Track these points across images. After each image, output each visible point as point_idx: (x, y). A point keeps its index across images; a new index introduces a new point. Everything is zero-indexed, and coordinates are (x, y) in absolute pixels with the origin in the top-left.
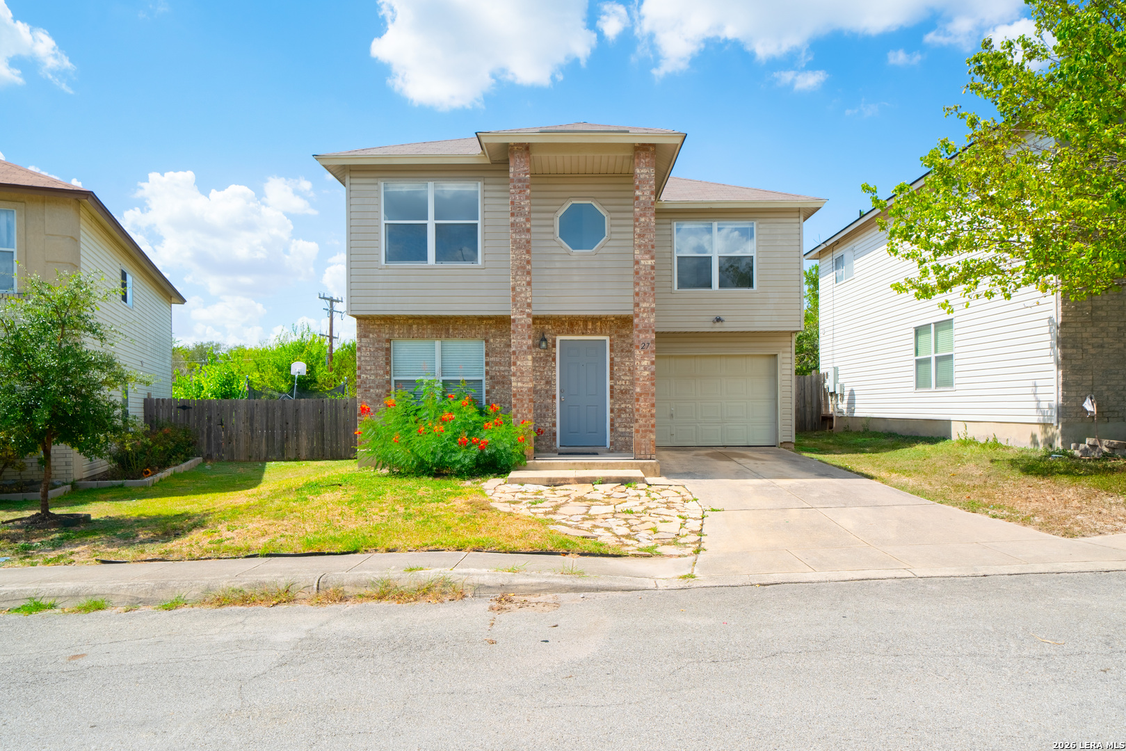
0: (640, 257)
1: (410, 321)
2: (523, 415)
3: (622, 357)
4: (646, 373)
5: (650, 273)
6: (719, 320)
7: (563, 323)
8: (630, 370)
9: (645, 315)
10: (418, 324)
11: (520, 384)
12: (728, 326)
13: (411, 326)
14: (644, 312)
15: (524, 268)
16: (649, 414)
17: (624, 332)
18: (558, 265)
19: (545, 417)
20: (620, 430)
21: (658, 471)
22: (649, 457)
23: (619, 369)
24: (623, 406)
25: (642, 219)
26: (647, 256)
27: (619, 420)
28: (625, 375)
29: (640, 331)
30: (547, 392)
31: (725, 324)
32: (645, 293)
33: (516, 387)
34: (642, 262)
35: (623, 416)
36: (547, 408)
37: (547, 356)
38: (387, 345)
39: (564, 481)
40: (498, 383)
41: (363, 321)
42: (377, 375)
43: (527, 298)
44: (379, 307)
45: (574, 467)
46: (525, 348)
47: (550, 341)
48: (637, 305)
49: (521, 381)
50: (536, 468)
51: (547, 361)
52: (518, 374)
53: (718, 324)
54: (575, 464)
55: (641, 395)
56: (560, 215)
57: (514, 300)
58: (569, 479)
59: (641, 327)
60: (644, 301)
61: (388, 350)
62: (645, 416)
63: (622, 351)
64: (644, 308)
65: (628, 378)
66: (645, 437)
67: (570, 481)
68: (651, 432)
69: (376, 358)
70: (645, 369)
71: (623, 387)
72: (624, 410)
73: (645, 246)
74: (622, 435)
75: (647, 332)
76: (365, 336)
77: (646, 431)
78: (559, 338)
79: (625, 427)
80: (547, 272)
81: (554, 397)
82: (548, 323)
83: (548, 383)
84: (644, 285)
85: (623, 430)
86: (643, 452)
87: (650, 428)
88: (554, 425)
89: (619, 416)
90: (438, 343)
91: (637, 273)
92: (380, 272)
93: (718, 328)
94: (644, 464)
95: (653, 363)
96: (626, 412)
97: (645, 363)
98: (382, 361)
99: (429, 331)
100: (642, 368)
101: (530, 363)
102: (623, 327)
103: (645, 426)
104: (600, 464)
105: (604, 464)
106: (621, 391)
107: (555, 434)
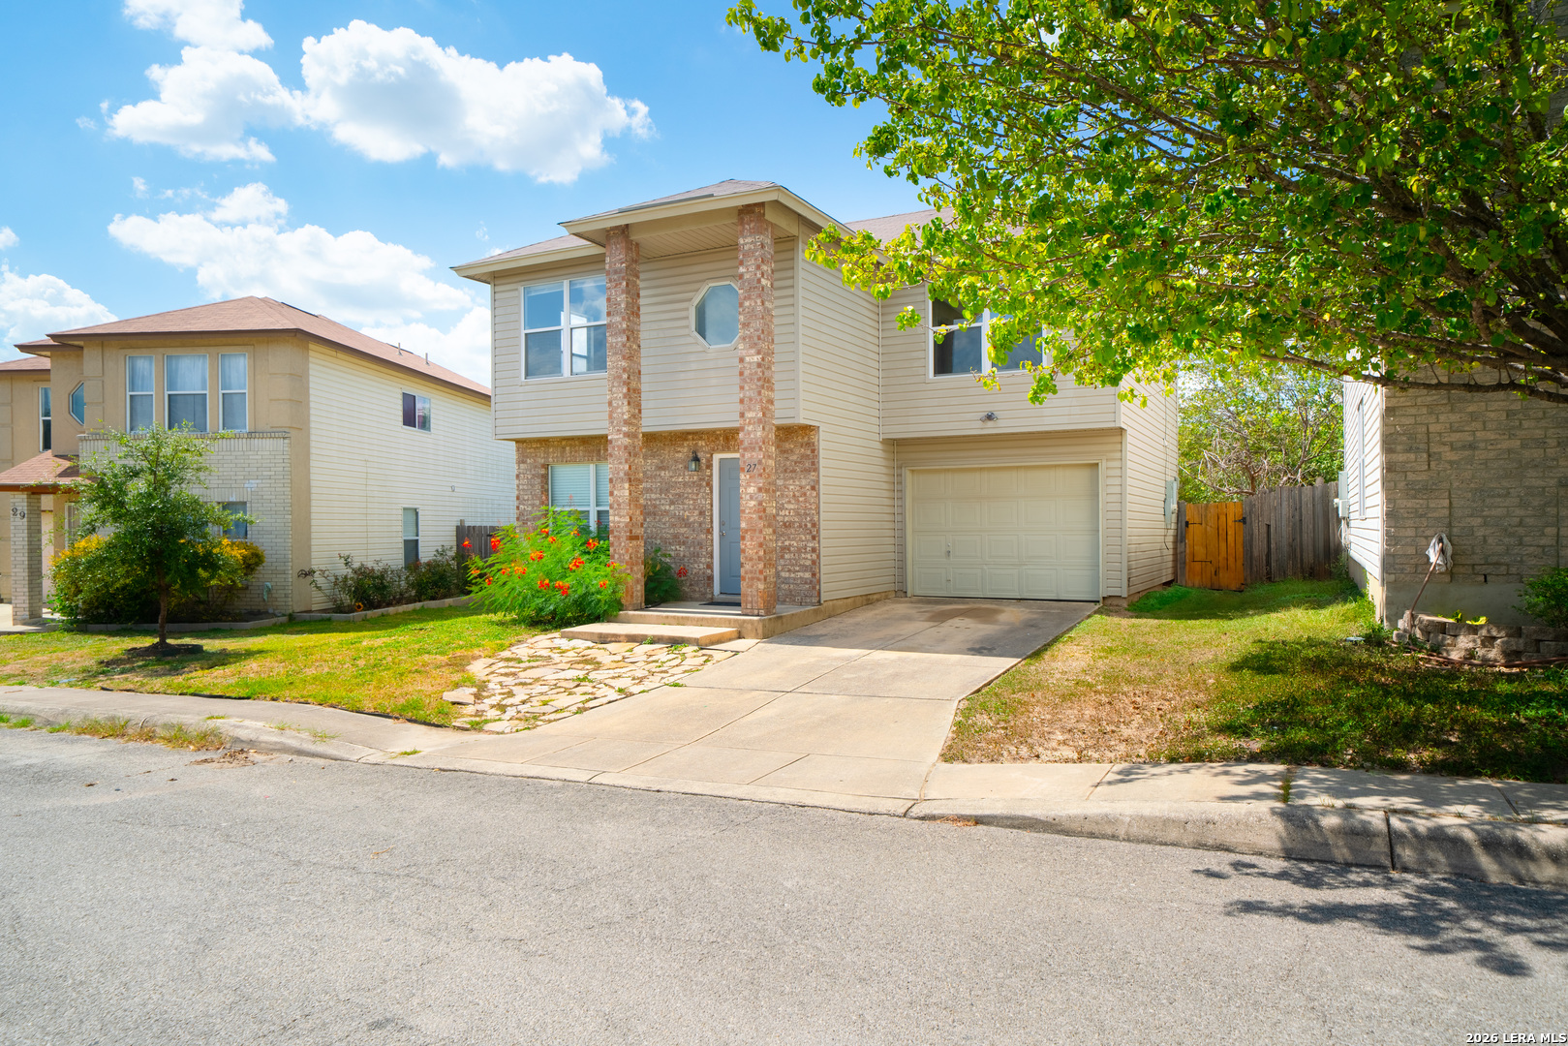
0: (744, 352)
1: (564, 443)
2: (620, 555)
3: (785, 479)
4: (753, 503)
5: (756, 373)
6: (990, 417)
7: (717, 438)
8: (794, 496)
9: (750, 428)
10: (571, 446)
11: (617, 519)
12: (1003, 426)
13: (564, 448)
14: (750, 424)
15: (620, 377)
16: (755, 557)
17: (787, 446)
18: (694, 366)
19: (698, 556)
20: (783, 574)
21: (760, 631)
22: (756, 612)
23: (782, 495)
24: (787, 543)
25: (747, 304)
26: (753, 351)
27: (782, 562)
28: (789, 502)
29: (745, 449)
30: (700, 524)
31: (1000, 423)
32: (751, 400)
33: (613, 522)
34: (747, 359)
35: (786, 556)
36: (700, 544)
37: (701, 479)
38: (543, 471)
39: (615, 638)
40: (649, 514)
41: (521, 445)
42: (533, 505)
43: (623, 414)
44: (520, 429)
45: (666, 621)
46: (622, 474)
47: (704, 461)
48: (742, 415)
49: (618, 515)
51: (700, 486)
52: (615, 506)
53: (990, 424)
55: (746, 531)
56: (695, 304)
57: (611, 417)
58: (619, 636)
59: (746, 444)
60: (750, 410)
61: (545, 477)
62: (751, 559)
63: (785, 471)
64: (750, 419)
65: (792, 507)
66: (751, 586)
67: (621, 639)
68: (759, 579)
69: (533, 486)
70: (751, 498)
71: (786, 519)
72: (787, 548)
73: (750, 337)
74: (786, 581)
75: (753, 449)
76: (524, 462)
77: (752, 579)
78: (717, 457)
79: (789, 571)
80: (682, 376)
81: (709, 531)
82: (701, 439)
83: (702, 513)
84: (750, 389)
85: (787, 575)
86: (749, 606)
87: (758, 575)
88: (710, 566)
89: (782, 557)
90: (592, 467)
91: (741, 374)
92: (521, 389)
93: (990, 428)
94: (744, 621)
95: (760, 490)
96: (790, 552)
97: (751, 490)
98: (538, 489)
99: (581, 453)
100: (748, 497)
101: (627, 493)
102: (786, 440)
103: (751, 572)
104: (694, 618)
105: (698, 619)
106: (785, 524)
107: (711, 578)
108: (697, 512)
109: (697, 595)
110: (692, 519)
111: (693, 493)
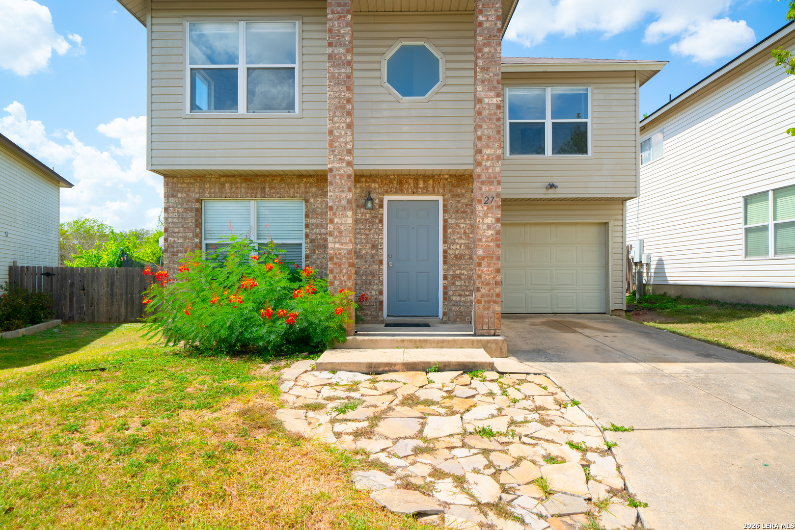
0: (483, 94)
1: (223, 180)
2: (341, 282)
3: (456, 219)
4: (490, 232)
5: (495, 114)
6: (552, 186)
7: (391, 181)
8: (465, 233)
9: (488, 163)
10: (231, 182)
11: (337, 246)
12: (560, 193)
13: (223, 184)
14: (488, 159)
15: (343, 107)
16: (492, 282)
17: (459, 190)
18: (385, 114)
19: (370, 284)
20: (454, 298)
21: (505, 350)
22: (492, 332)
23: (454, 232)
24: (458, 272)
25: (486, 50)
26: (492, 94)
27: (453, 288)
28: (460, 238)
29: (483, 183)
30: (373, 256)
31: (558, 191)
32: (489, 138)
33: (333, 249)
34: (486, 100)
35: (457, 283)
36: (373, 274)
37: (373, 217)
38: (197, 206)
39: (390, 368)
40: (319, 247)
41: (170, 180)
42: (185, 238)
43: (346, 143)
44: (184, 161)
45: (402, 345)
46: (344, 202)
47: (377, 201)
48: (479, 151)
49: (339, 242)
50: (357, 346)
51: (373, 223)
52: (336, 233)
53: (551, 191)
54: (403, 341)
55: (483, 258)
56: (388, 58)
57: (331, 145)
58: (395, 364)
59: (483, 178)
60: (488, 147)
61: (199, 211)
62: (488, 284)
63: (457, 212)
64: (488, 155)
65: (463, 242)
66: (488, 309)
67: (397, 368)
68: (495, 302)
69: (185, 219)
70: (489, 228)
71: (457, 252)
72: (459, 277)
73: (489, 81)
74: (456, 304)
75: (491, 183)
76: (173, 196)
77: (489, 302)
78: (386, 198)
79: (460, 295)
80: (373, 121)
81: (381, 262)
82: (374, 181)
83: (374, 247)
84: (489, 128)
85: (458, 299)
86: (485, 327)
87: (494, 298)
88: (381, 293)
89: (453, 284)
90: (253, 204)
91: (480, 113)
92: (185, 122)
93: (552, 194)
94: (488, 341)
95: (498, 220)
96: (461, 279)
97: (489, 220)
98: (191, 223)
99: (243, 190)
100: (485, 227)
101: (350, 221)
102: (458, 186)
103: (488, 296)
104: (433, 341)
105: (438, 342)
106: (456, 256)
107: (381, 303)
108: (369, 246)
109: (369, 318)
110: (364, 252)
111: (365, 229)
